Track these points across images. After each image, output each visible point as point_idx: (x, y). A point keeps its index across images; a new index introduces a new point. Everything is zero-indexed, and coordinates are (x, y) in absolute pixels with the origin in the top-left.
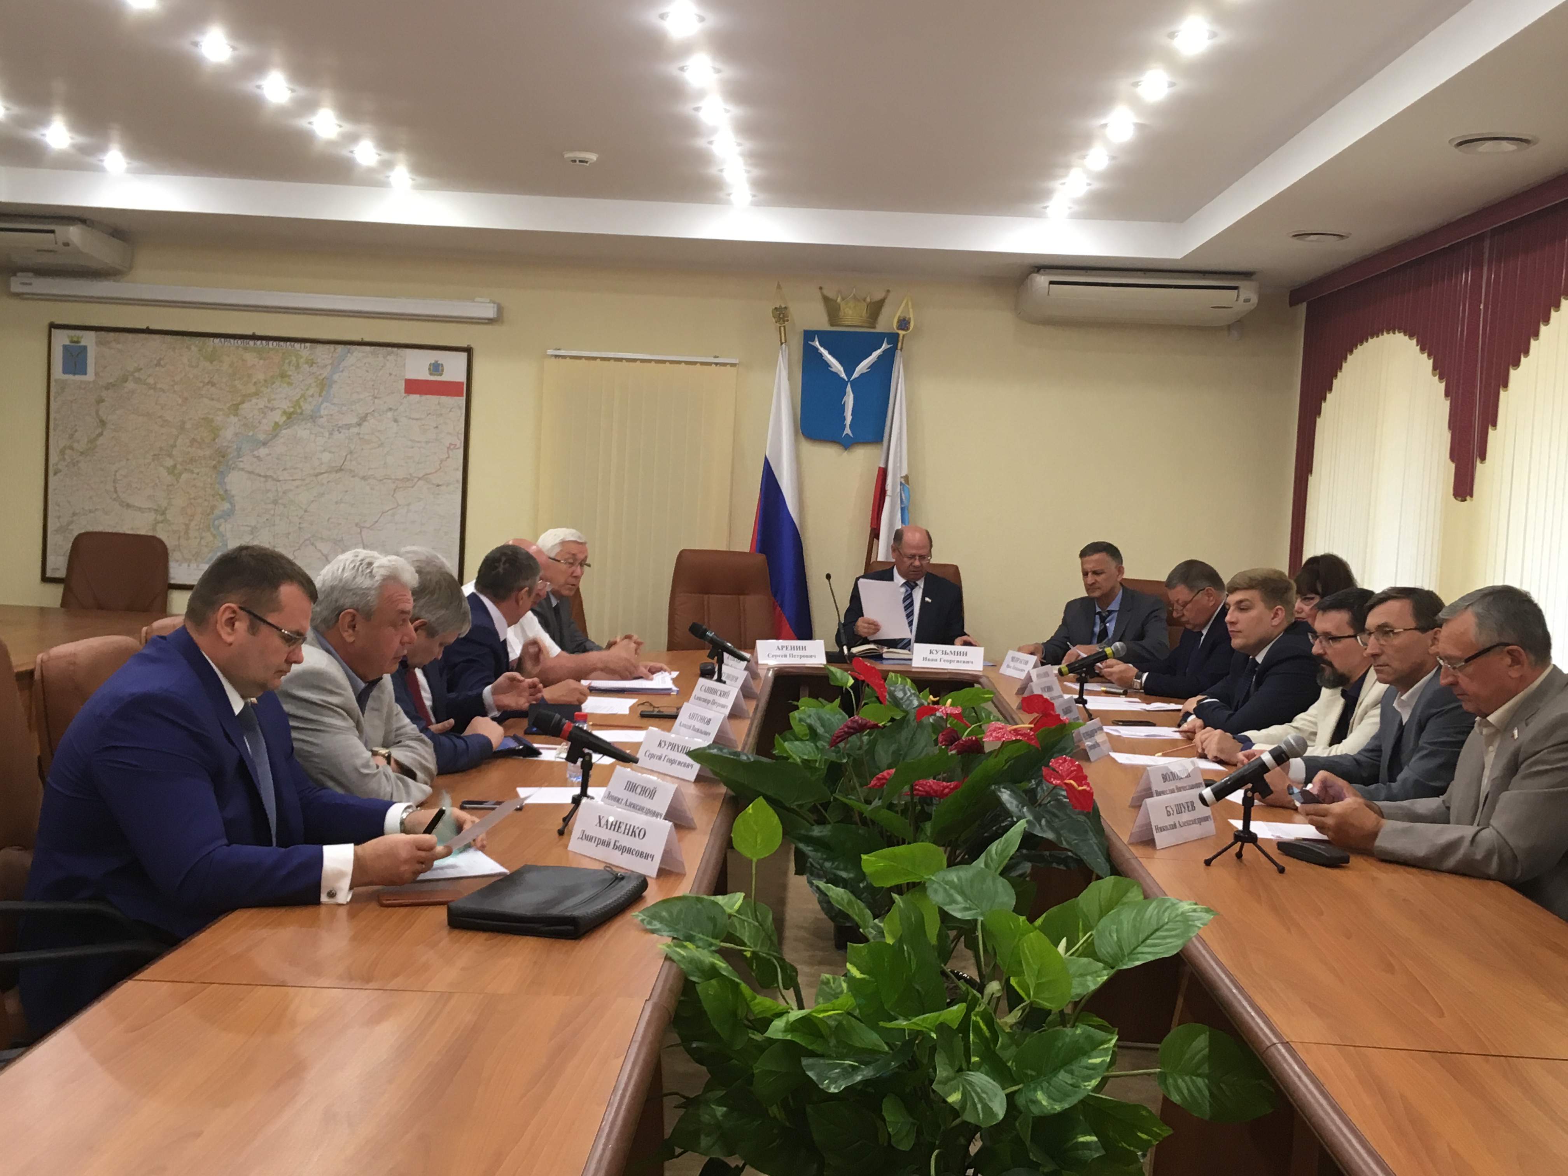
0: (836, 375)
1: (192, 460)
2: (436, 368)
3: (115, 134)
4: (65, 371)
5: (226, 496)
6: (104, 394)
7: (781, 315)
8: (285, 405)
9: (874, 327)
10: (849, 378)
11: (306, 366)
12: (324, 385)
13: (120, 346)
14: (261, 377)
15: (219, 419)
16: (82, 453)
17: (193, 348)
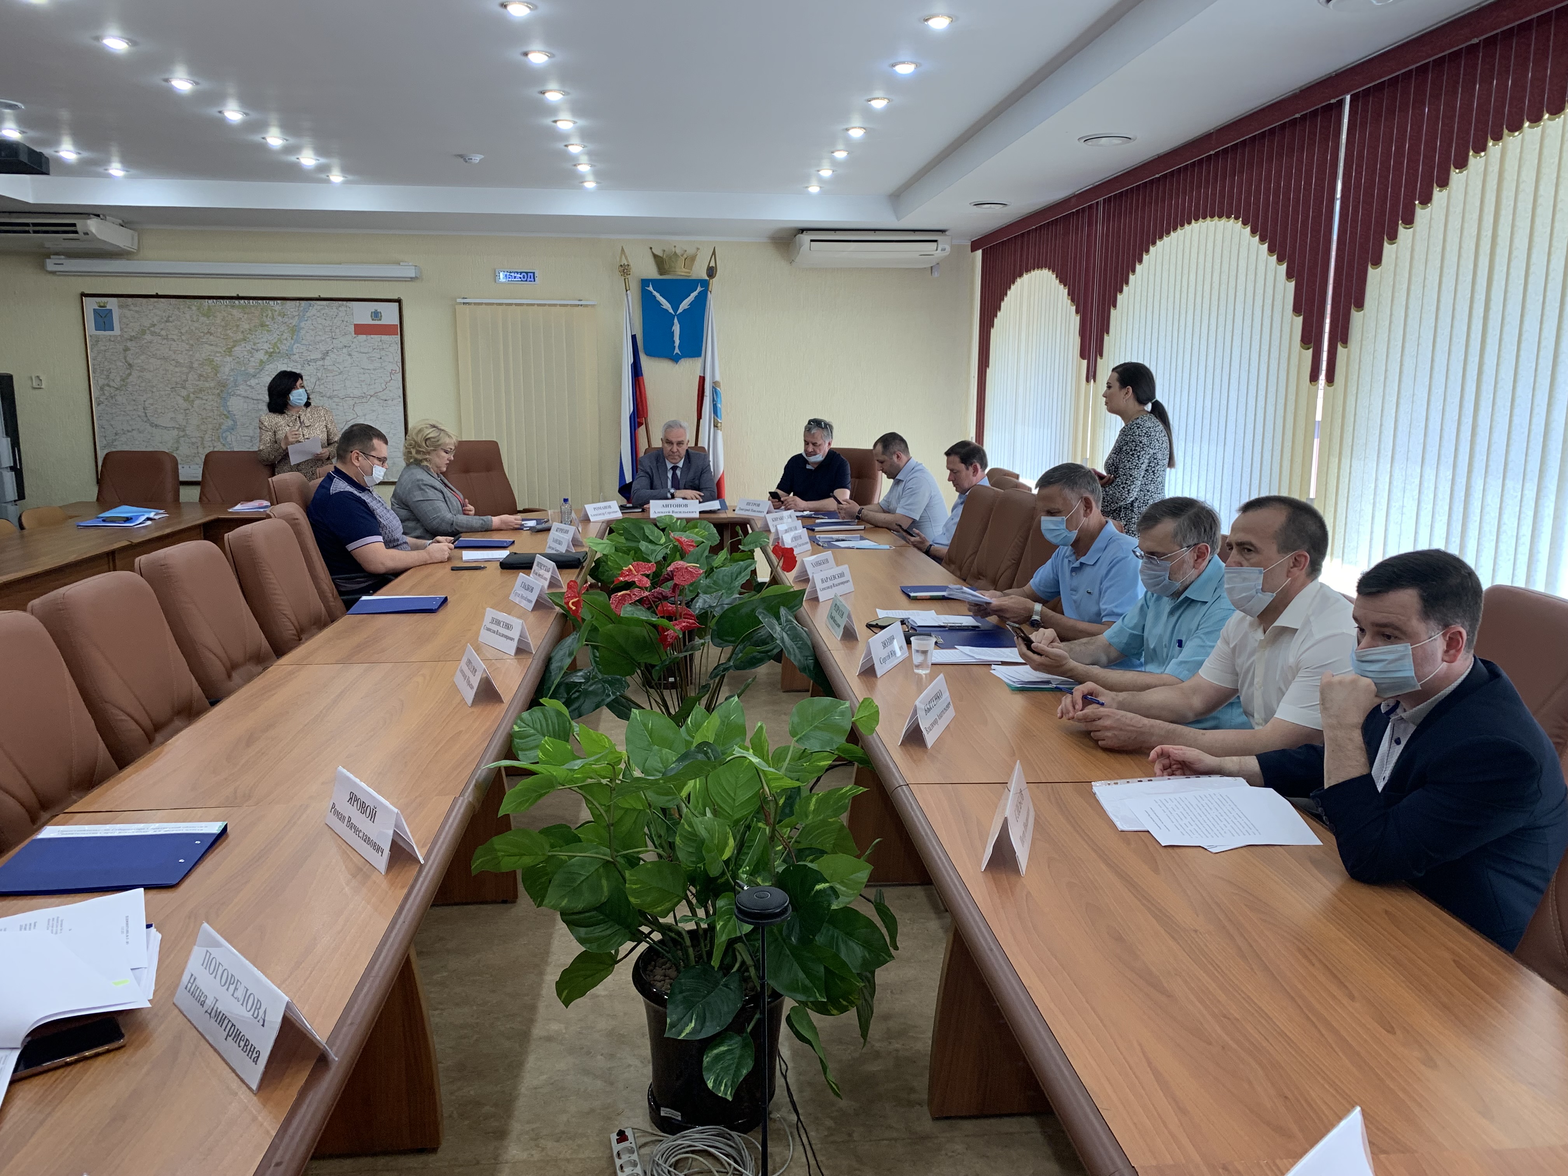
0: (667, 310)
1: (201, 390)
2: (376, 315)
3: (114, 149)
4: (97, 328)
5: (229, 415)
6: (129, 344)
7: (625, 270)
8: (266, 346)
9: (690, 276)
10: (675, 312)
11: (280, 318)
12: (294, 330)
13: (137, 309)
14: (247, 327)
15: (218, 359)
16: (117, 389)
17: (194, 308)
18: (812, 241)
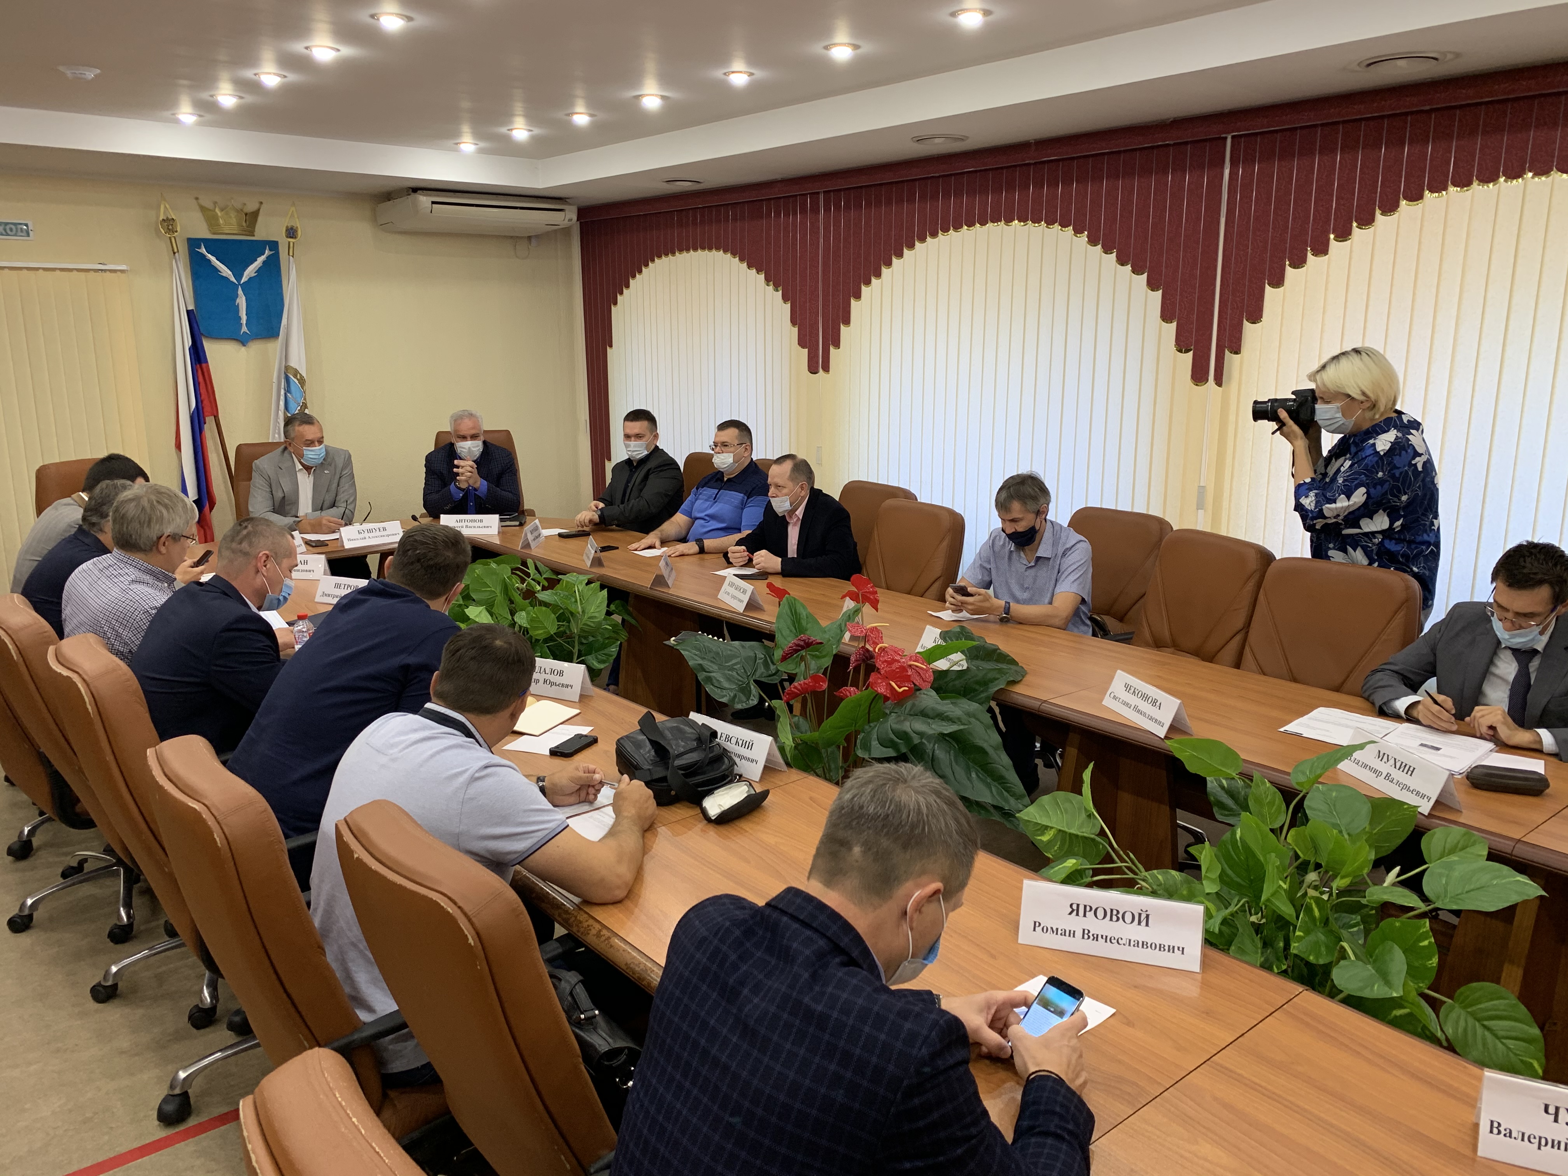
0: (226, 280)
7: (169, 226)
9: (254, 235)
10: (239, 282)
18: (433, 203)
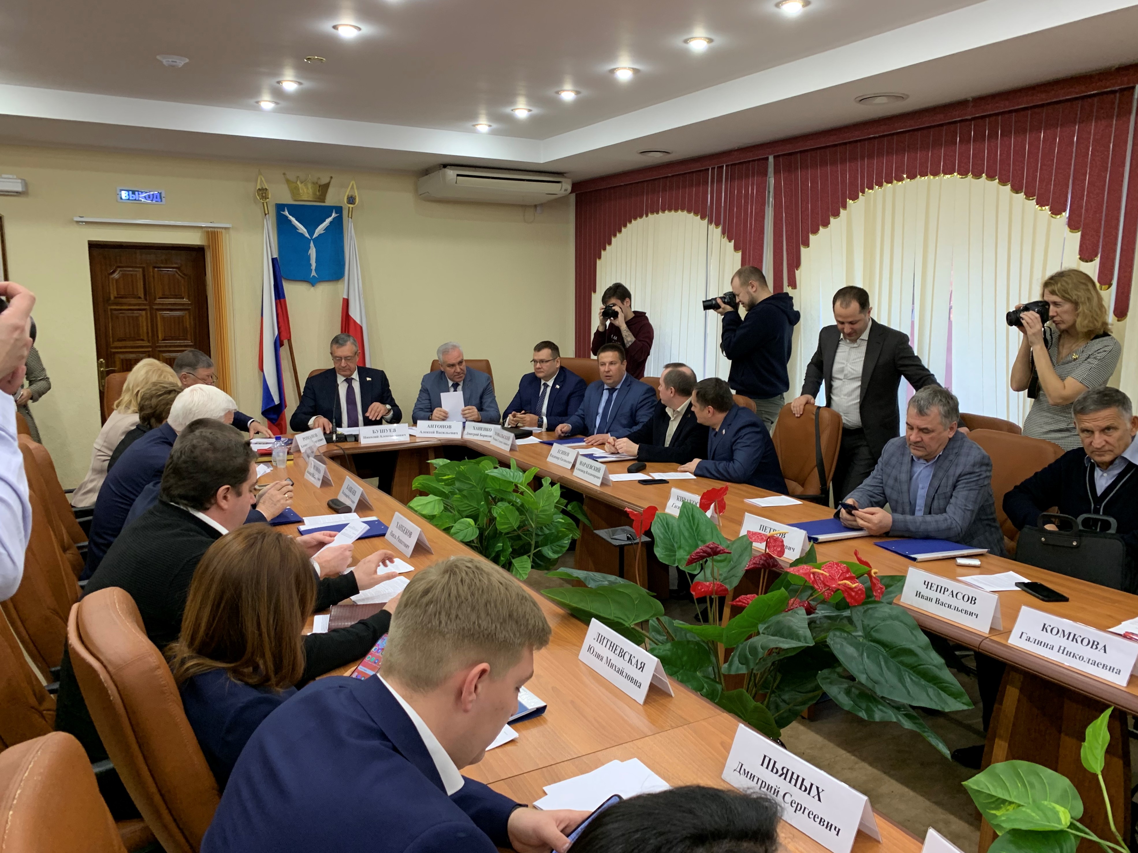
0: (302, 235)
7: (263, 194)
9: (324, 202)
10: (311, 236)
